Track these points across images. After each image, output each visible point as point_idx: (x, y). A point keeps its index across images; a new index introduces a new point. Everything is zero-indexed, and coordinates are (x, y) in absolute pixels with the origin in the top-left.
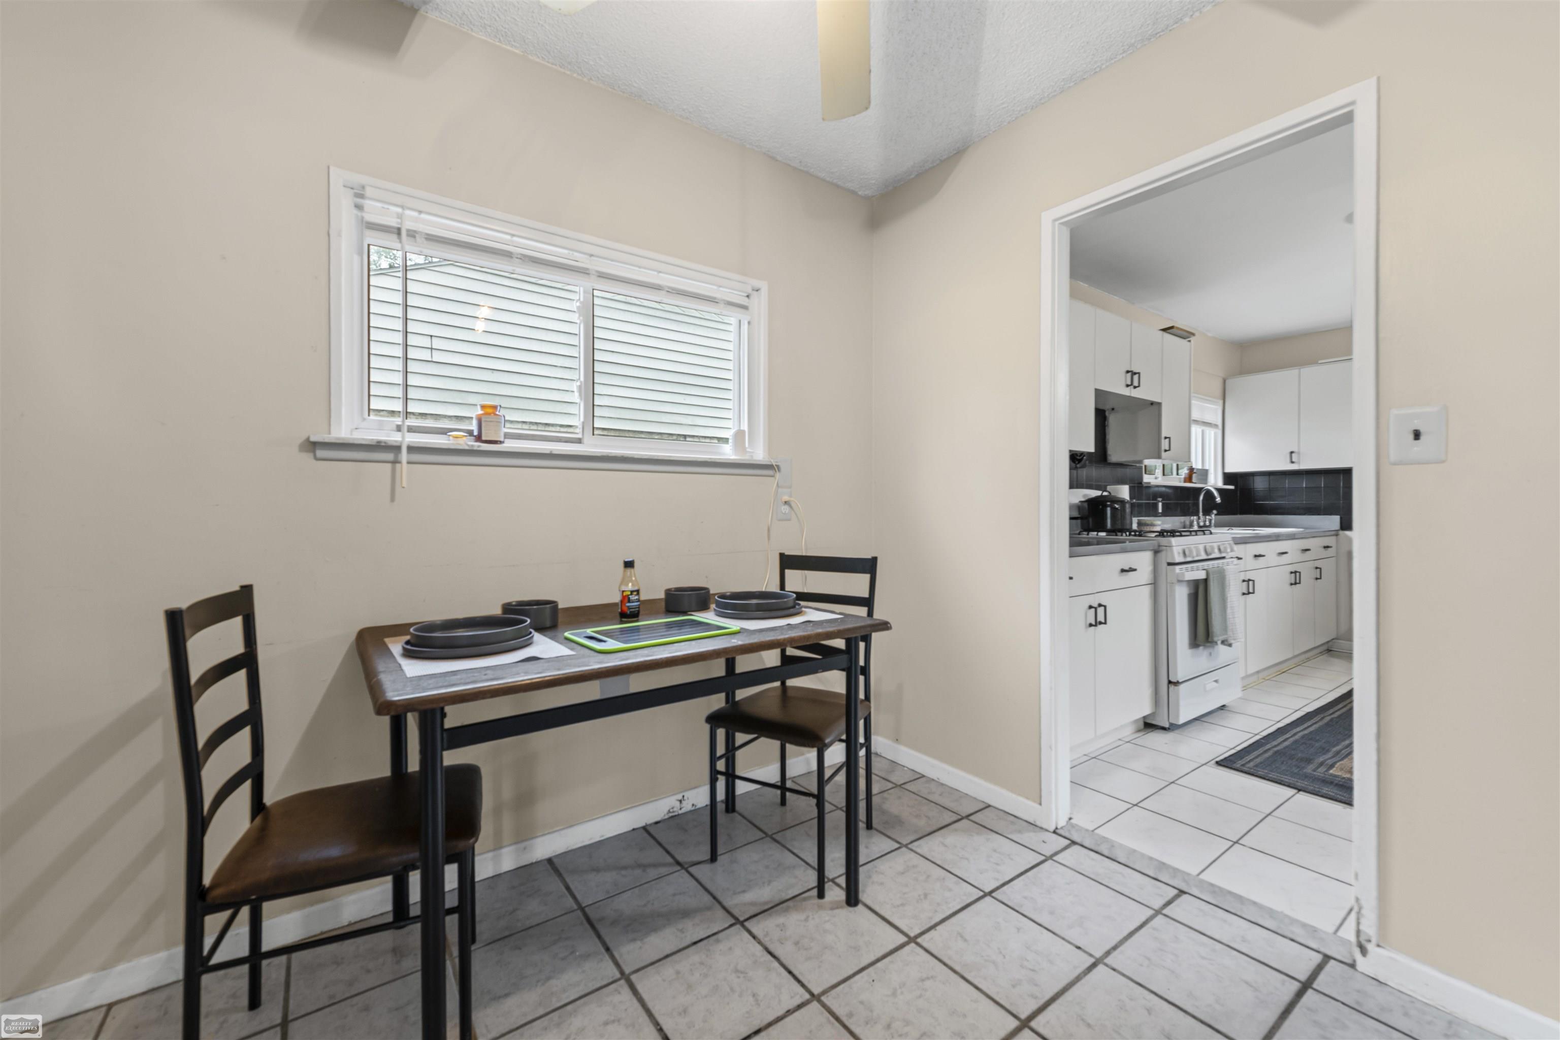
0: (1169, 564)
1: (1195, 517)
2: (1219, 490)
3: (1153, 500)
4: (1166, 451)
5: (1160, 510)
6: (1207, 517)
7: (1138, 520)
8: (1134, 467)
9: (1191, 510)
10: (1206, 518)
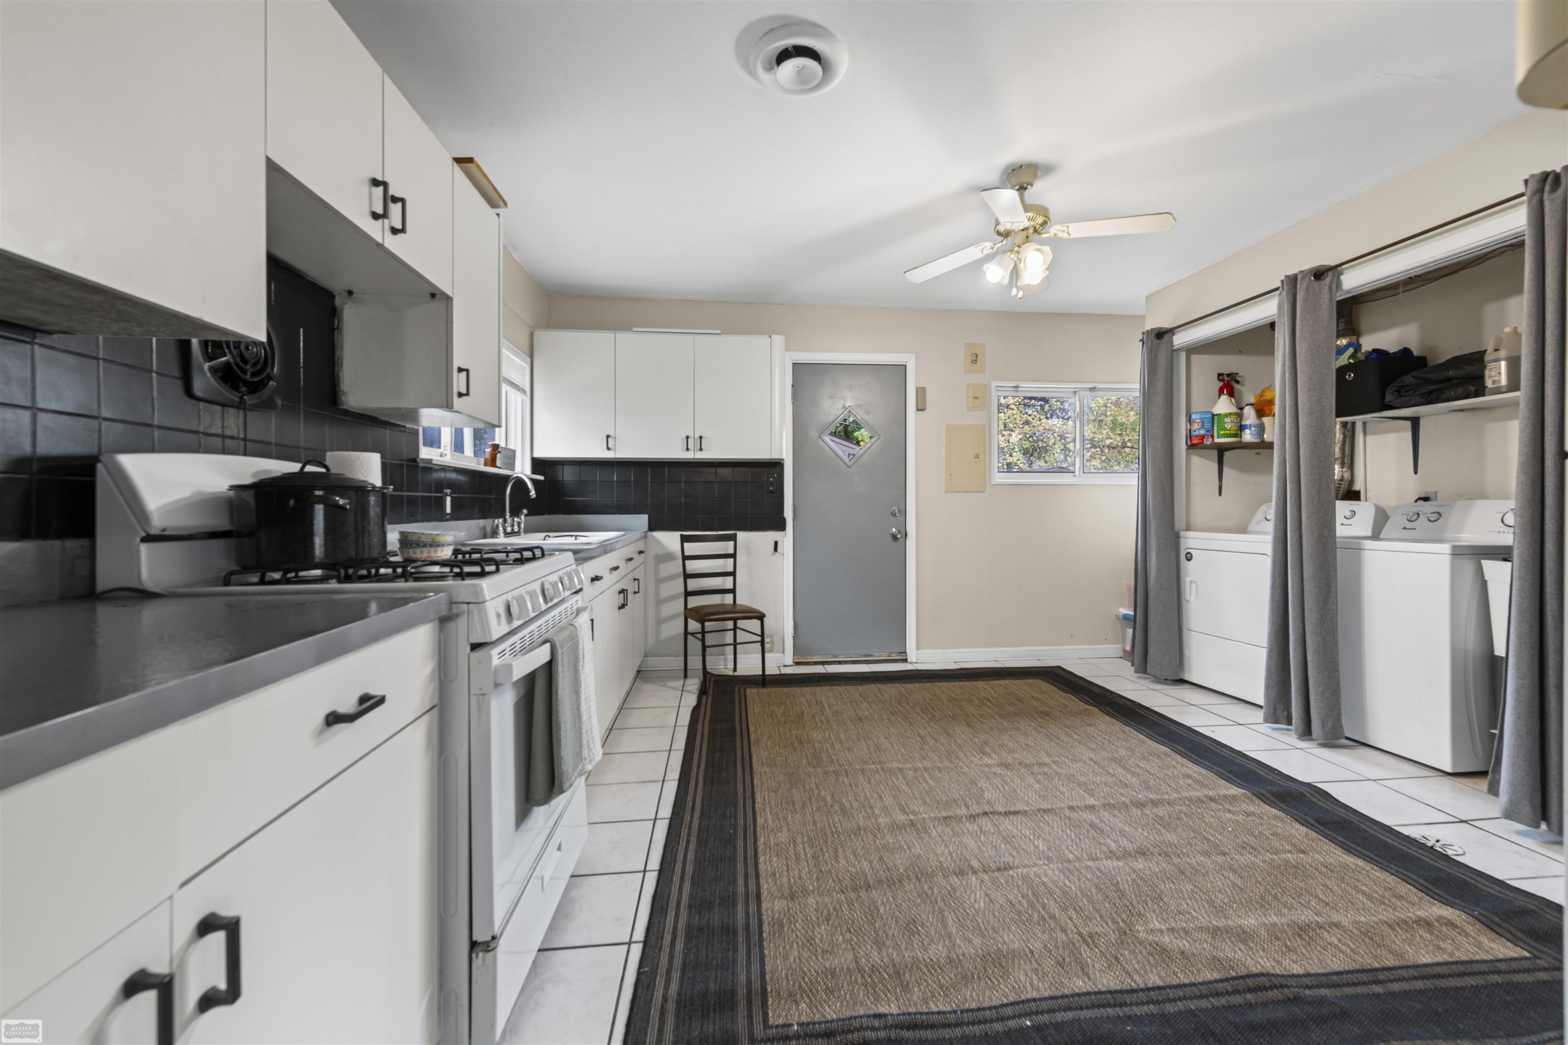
0: (475, 647)
1: (500, 520)
2: (533, 480)
3: (435, 492)
4: (460, 395)
5: (448, 510)
6: (516, 519)
7: (402, 533)
8: (402, 429)
9: (493, 510)
10: (514, 521)
